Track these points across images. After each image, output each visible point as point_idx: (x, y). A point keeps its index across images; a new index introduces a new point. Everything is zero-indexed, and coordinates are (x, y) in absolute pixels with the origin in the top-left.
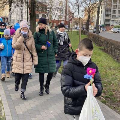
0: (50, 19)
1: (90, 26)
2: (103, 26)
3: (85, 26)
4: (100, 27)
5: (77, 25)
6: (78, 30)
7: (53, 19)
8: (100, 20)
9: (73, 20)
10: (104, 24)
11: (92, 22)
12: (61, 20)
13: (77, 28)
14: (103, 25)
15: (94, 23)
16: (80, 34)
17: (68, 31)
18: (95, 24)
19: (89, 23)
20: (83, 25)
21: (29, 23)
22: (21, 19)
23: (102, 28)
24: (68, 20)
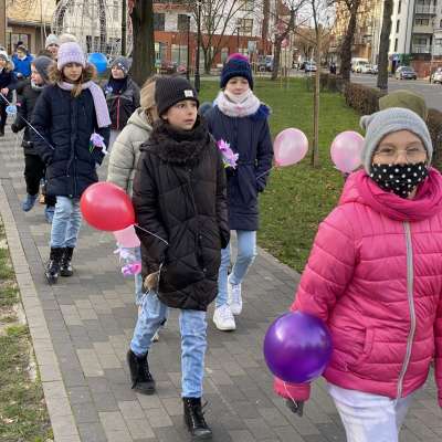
0: (206, 32)
1: (355, 60)
2: (405, 60)
3: (335, 59)
4: (394, 62)
5: (307, 55)
6: (310, 74)
7: (218, 32)
8: (392, 37)
9: (293, 37)
10: (407, 52)
11: (364, 46)
12: (249, 34)
13: (308, 67)
14: (404, 56)
15: (370, 48)
16: (318, 90)
17: (273, 79)
18: (376, 51)
19: (353, 48)
20: (327, 55)
21: (130, 48)
22: (98, 33)
23: (400, 68)
24: (273, 37)
